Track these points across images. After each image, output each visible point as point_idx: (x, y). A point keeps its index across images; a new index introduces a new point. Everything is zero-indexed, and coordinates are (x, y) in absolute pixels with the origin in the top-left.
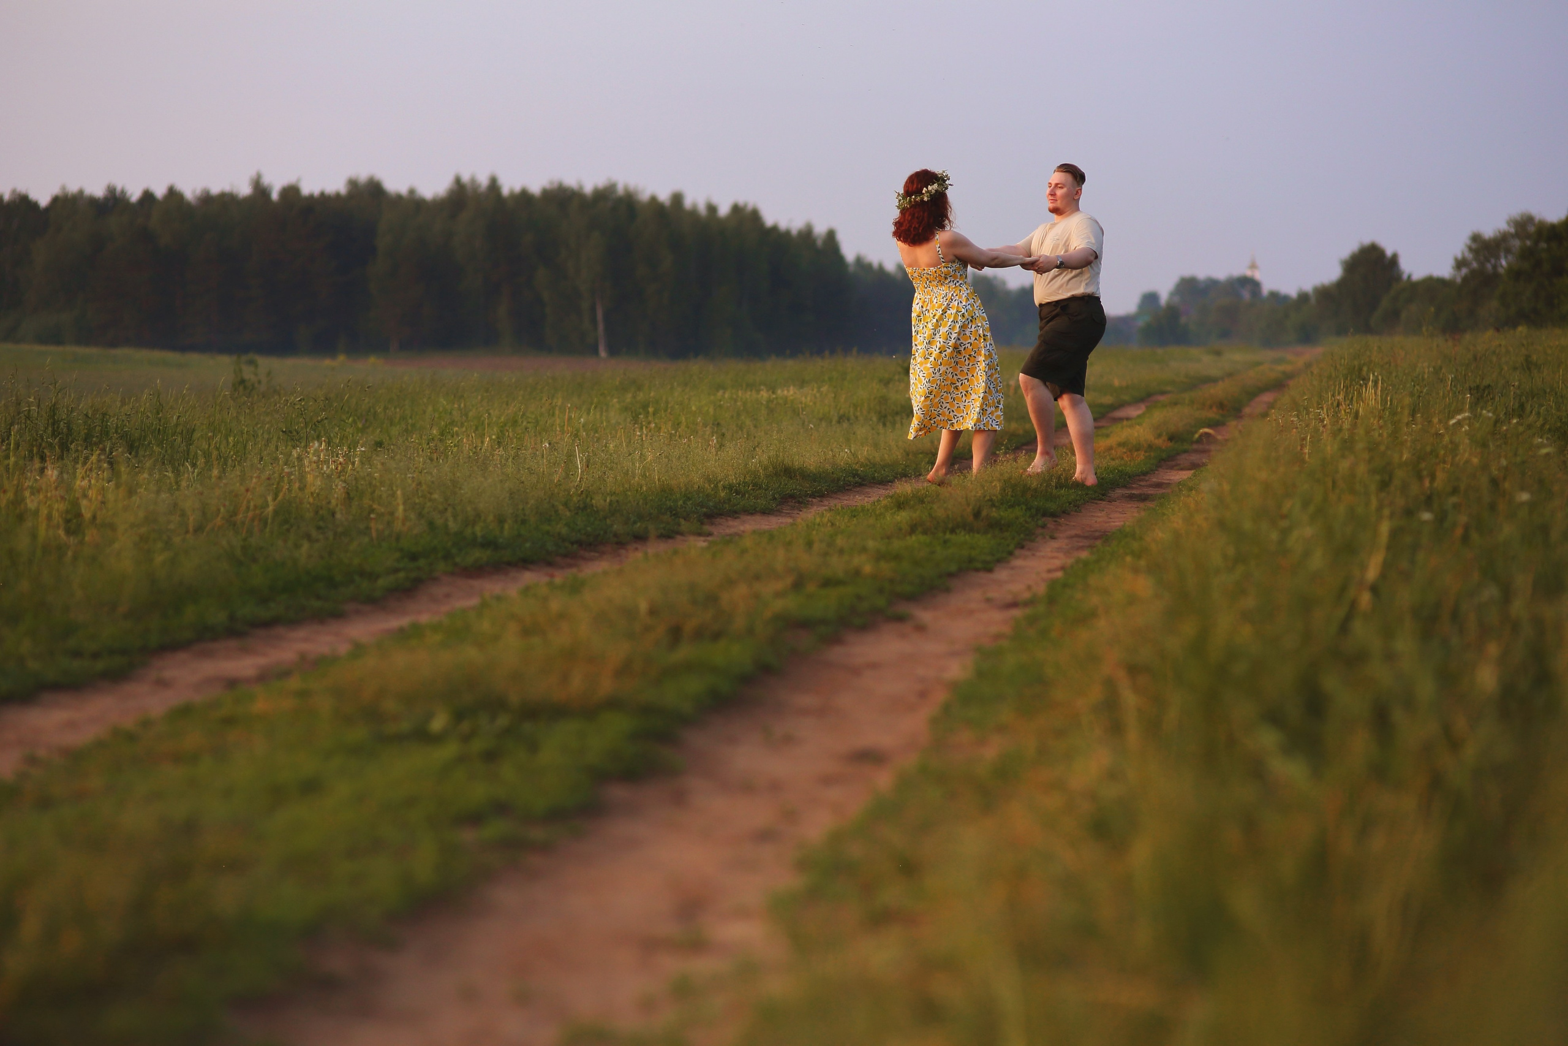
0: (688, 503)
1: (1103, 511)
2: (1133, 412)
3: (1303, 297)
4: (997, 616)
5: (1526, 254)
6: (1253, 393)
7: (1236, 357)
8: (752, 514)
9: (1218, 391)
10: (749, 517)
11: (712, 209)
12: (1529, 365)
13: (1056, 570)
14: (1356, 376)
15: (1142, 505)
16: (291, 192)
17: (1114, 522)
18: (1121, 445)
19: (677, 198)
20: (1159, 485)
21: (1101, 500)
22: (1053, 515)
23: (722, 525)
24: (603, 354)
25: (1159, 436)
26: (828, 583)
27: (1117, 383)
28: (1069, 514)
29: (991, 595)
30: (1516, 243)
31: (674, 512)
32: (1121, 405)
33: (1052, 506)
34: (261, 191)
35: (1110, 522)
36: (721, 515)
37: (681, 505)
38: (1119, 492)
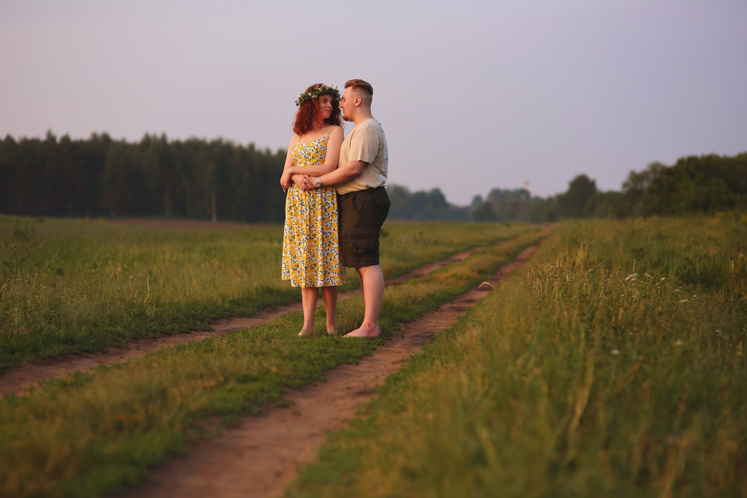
0: (204, 312)
1: (435, 318)
2: (463, 256)
3: (550, 200)
4: (349, 402)
5: (657, 181)
6: (522, 248)
7: (517, 228)
8: (242, 317)
9: (505, 246)
10: (239, 319)
11: (268, 152)
12: (660, 237)
13: (397, 362)
14: (574, 243)
15: (457, 314)
16: (66, 139)
17: (440, 326)
18: (453, 276)
19: (252, 146)
20: (470, 301)
21: (436, 311)
22: (406, 322)
23: (222, 324)
24: (214, 219)
25: (473, 271)
26: (244, 379)
27: (456, 240)
28: (415, 321)
29: (351, 385)
30: (652, 176)
31: (195, 317)
32: (457, 253)
33: (406, 316)
34: (51, 138)
35: (437, 326)
36: (223, 318)
37: (200, 313)
38: (447, 306)
